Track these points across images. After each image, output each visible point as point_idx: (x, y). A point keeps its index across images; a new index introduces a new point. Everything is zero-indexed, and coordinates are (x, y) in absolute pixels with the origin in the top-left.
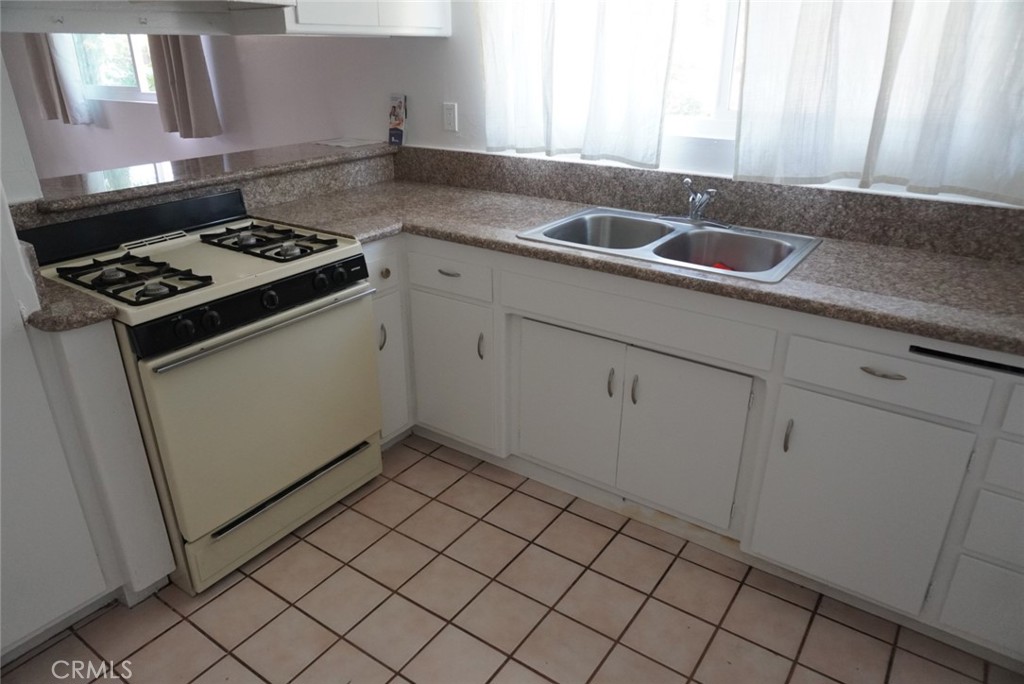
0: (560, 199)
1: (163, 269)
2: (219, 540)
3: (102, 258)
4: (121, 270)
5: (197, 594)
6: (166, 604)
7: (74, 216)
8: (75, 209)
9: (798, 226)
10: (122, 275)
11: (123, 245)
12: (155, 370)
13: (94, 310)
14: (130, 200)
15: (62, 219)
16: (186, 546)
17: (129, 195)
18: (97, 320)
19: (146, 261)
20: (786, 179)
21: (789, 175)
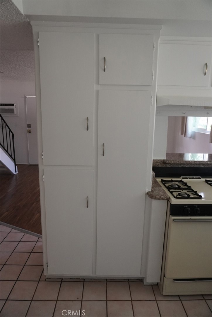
1: (189, 188)
2: (175, 282)
3: (174, 179)
4: (177, 185)
5: (162, 295)
6: (153, 291)
7: (172, 166)
8: (172, 164)
10: (177, 186)
11: (181, 177)
12: (174, 220)
13: (163, 196)
14: (188, 164)
15: (168, 166)
16: (165, 278)
17: (188, 163)
18: (163, 199)
19: (185, 184)
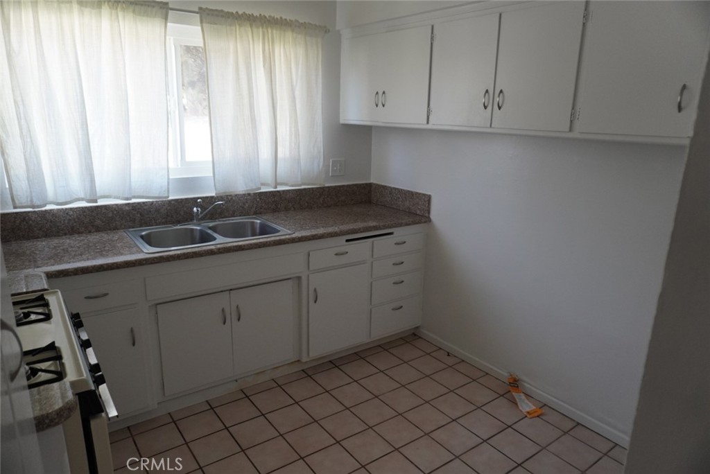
0: (90, 232)
9: (242, 212)
20: (247, 190)
21: (248, 189)
